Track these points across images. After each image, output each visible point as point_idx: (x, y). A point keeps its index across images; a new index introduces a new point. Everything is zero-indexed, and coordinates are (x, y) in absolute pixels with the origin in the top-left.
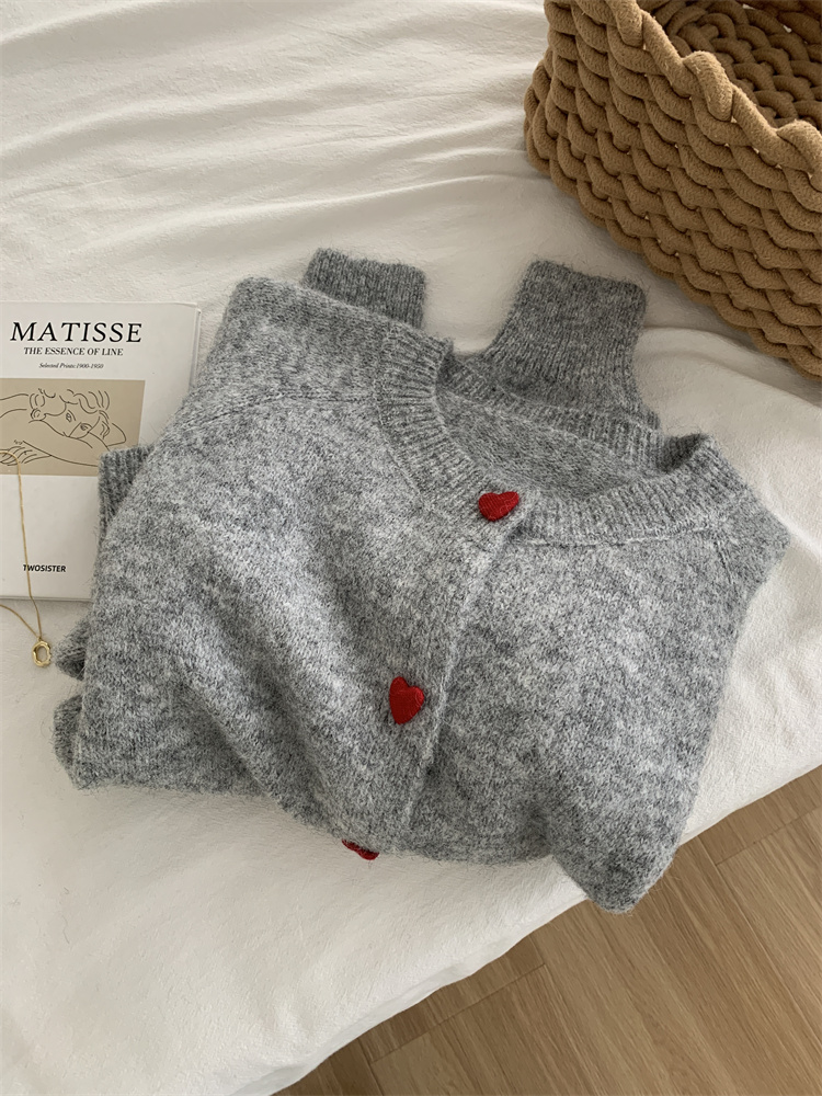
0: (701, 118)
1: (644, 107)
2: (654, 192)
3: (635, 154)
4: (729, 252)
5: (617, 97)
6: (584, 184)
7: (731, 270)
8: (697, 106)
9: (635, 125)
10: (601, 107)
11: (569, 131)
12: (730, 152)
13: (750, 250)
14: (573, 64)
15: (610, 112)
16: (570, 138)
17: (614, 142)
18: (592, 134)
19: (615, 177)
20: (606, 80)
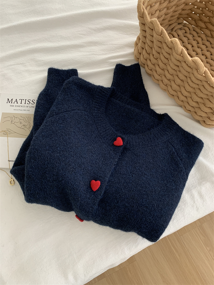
0: (174, 54)
1: (161, 49)
2: (163, 70)
3: (159, 60)
4: (179, 86)
5: (155, 46)
6: (147, 66)
7: (179, 91)
8: (173, 50)
9: (159, 53)
11: (144, 53)
12: (181, 62)
13: (184, 86)
14: (145, 37)
15: (153, 49)
16: (144, 55)
17: (154, 57)
18: (149, 54)
19: (154, 65)
20: (153, 42)
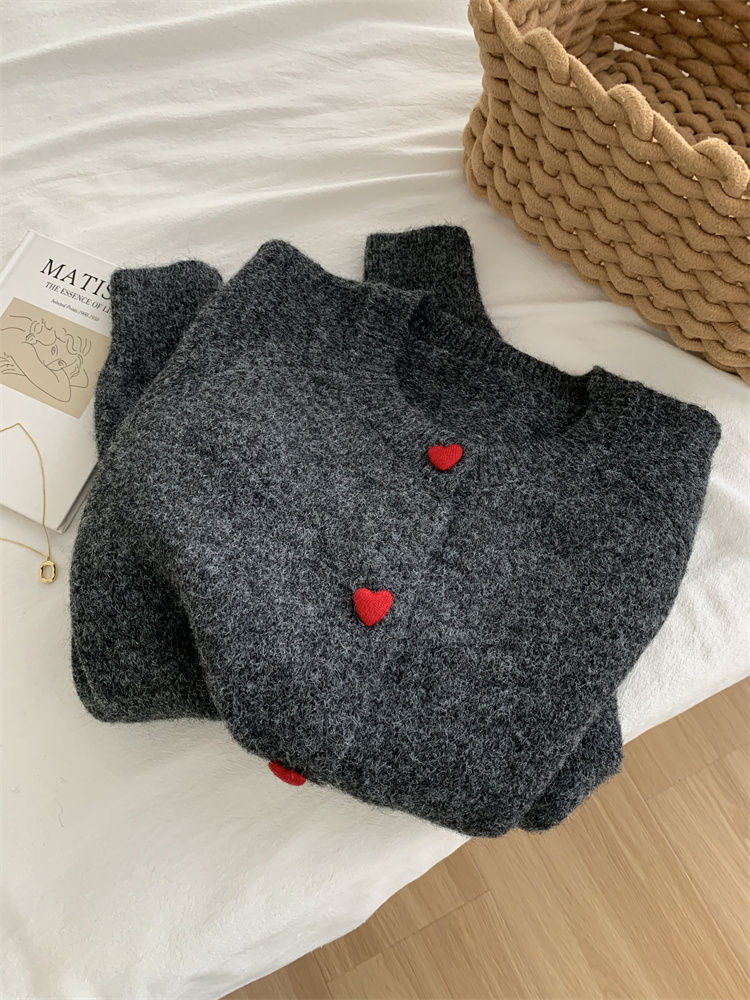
0: (627, 140)
1: (572, 136)
2: (582, 210)
3: (564, 178)
4: (649, 258)
5: (548, 129)
6: (519, 207)
7: (652, 274)
8: (622, 129)
9: (563, 152)
10: (533, 139)
11: (505, 161)
12: (652, 168)
13: (669, 255)
14: (506, 104)
15: (541, 142)
16: (505, 167)
17: (545, 168)
18: (525, 163)
19: (546, 199)
20: (537, 116)
